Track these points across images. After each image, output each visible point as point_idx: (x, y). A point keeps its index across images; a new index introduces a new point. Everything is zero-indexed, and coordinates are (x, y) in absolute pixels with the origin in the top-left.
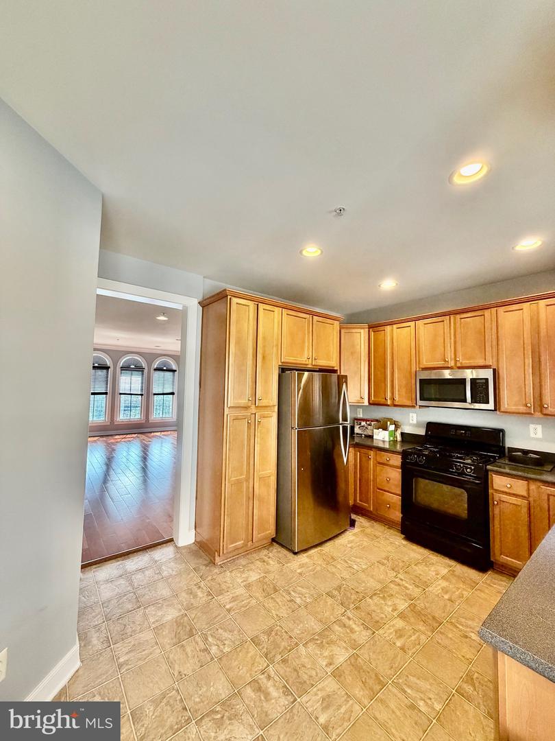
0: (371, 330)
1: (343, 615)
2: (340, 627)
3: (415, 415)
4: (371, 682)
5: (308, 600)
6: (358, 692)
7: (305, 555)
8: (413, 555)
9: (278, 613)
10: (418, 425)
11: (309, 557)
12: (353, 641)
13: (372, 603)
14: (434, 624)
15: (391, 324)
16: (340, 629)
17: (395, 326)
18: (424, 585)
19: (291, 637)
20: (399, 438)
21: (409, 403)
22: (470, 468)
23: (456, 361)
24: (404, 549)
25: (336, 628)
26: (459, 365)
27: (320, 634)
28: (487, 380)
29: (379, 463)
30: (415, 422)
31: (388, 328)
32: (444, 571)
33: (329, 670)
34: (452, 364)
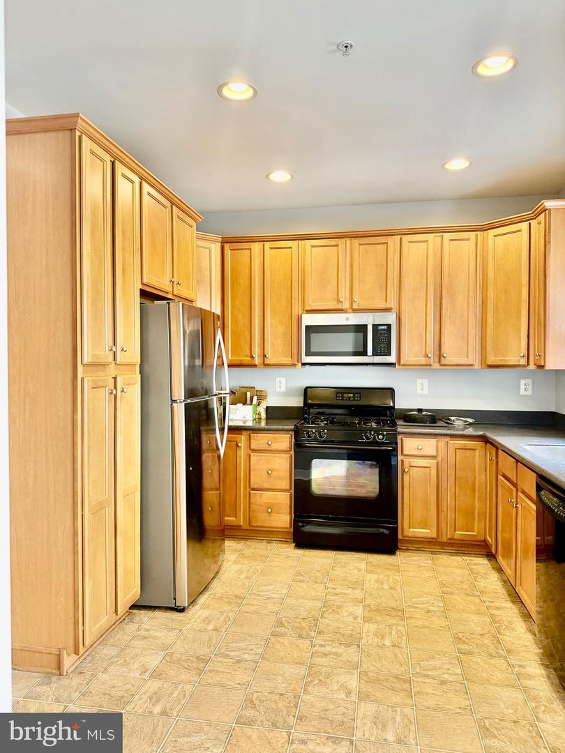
0: (227, 246)
1: (313, 645)
2: (322, 657)
3: (283, 380)
4: (397, 685)
5: (259, 651)
6: (395, 699)
7: (197, 607)
8: (321, 561)
9: (238, 682)
10: (288, 393)
11: (205, 607)
12: (348, 663)
13: (328, 621)
14: (398, 612)
15: (263, 240)
16: (324, 659)
17: (268, 245)
18: (359, 584)
19: (282, 695)
20: (263, 416)
21: (287, 360)
22: (383, 435)
23: (352, 301)
24: (306, 559)
25: (318, 660)
26: (355, 307)
27: (309, 674)
28: (389, 326)
29: (254, 451)
30: (283, 389)
31: (256, 247)
32: (363, 566)
33: (354, 698)
34: (346, 305)
